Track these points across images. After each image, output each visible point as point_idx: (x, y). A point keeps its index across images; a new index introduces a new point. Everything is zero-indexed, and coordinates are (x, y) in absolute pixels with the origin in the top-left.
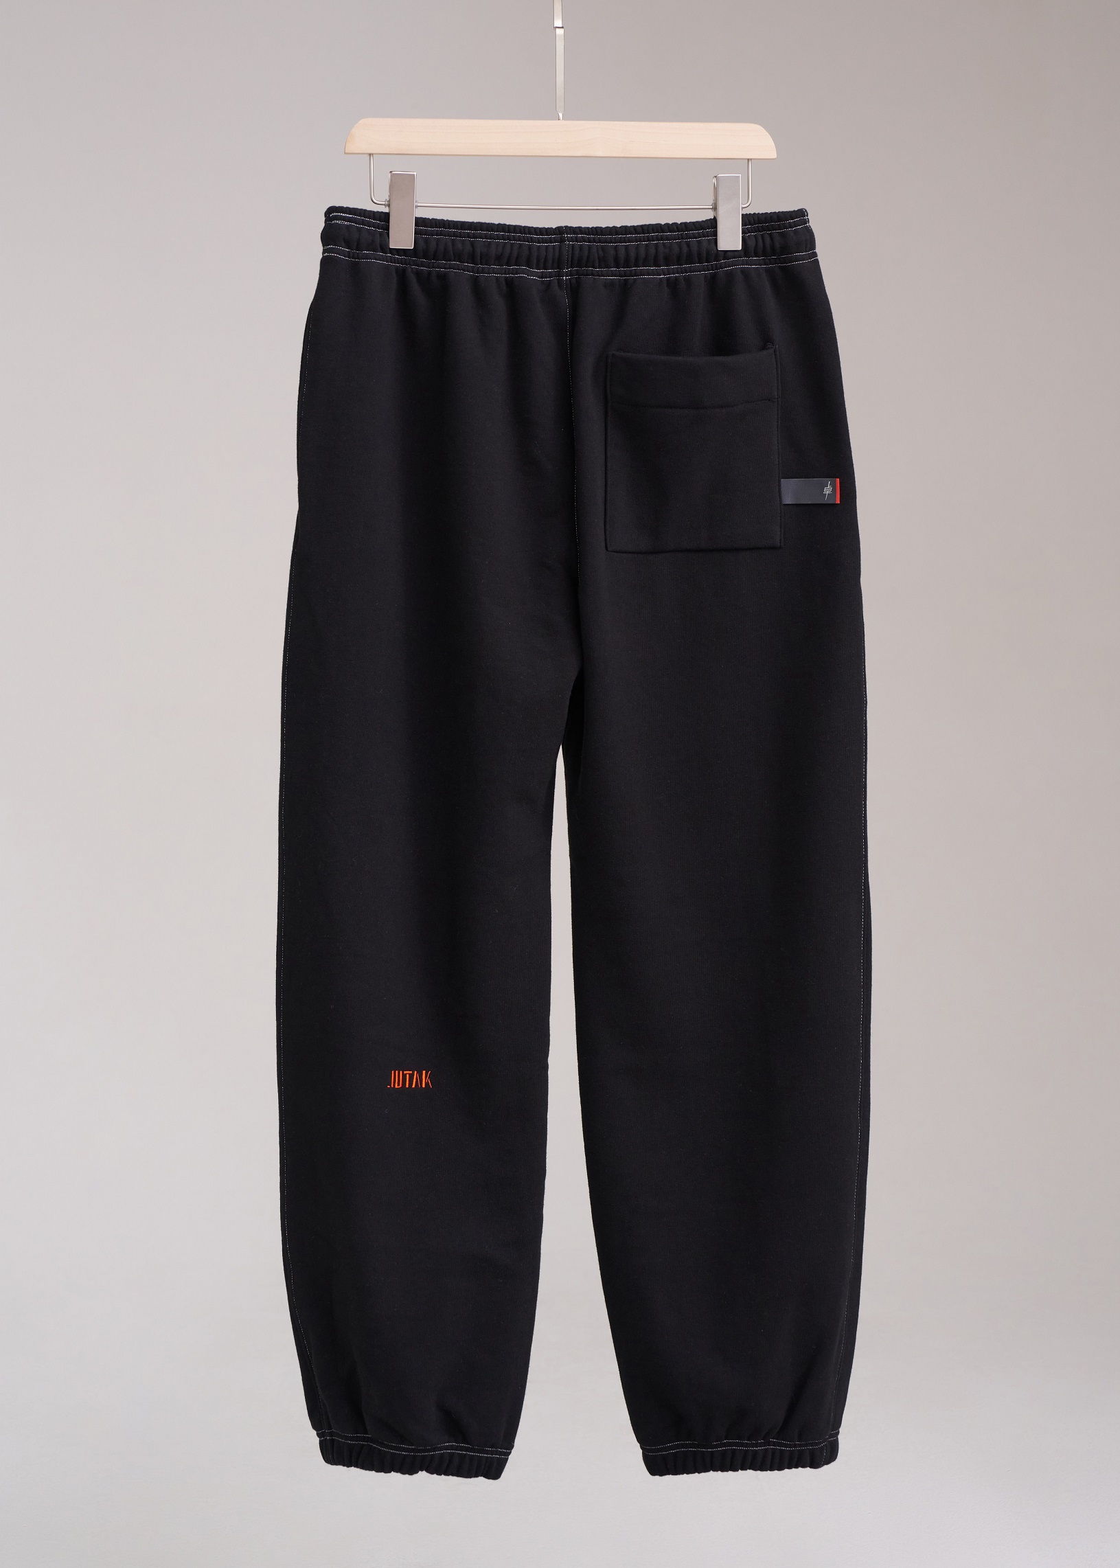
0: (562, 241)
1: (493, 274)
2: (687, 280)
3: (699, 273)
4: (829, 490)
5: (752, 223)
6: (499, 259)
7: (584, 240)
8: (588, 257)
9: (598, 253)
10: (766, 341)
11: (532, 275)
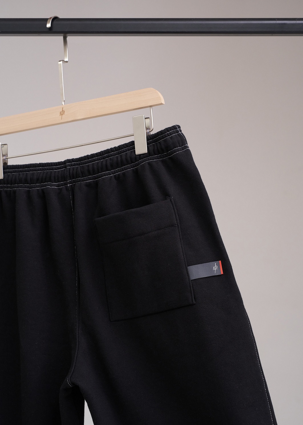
0: (66, 167)
1: (36, 188)
2: (124, 174)
3: (129, 170)
4: (216, 268)
5: (151, 139)
6: (38, 180)
7: (75, 165)
8: (77, 172)
9: (81, 170)
10: (166, 195)
11: (53, 186)
